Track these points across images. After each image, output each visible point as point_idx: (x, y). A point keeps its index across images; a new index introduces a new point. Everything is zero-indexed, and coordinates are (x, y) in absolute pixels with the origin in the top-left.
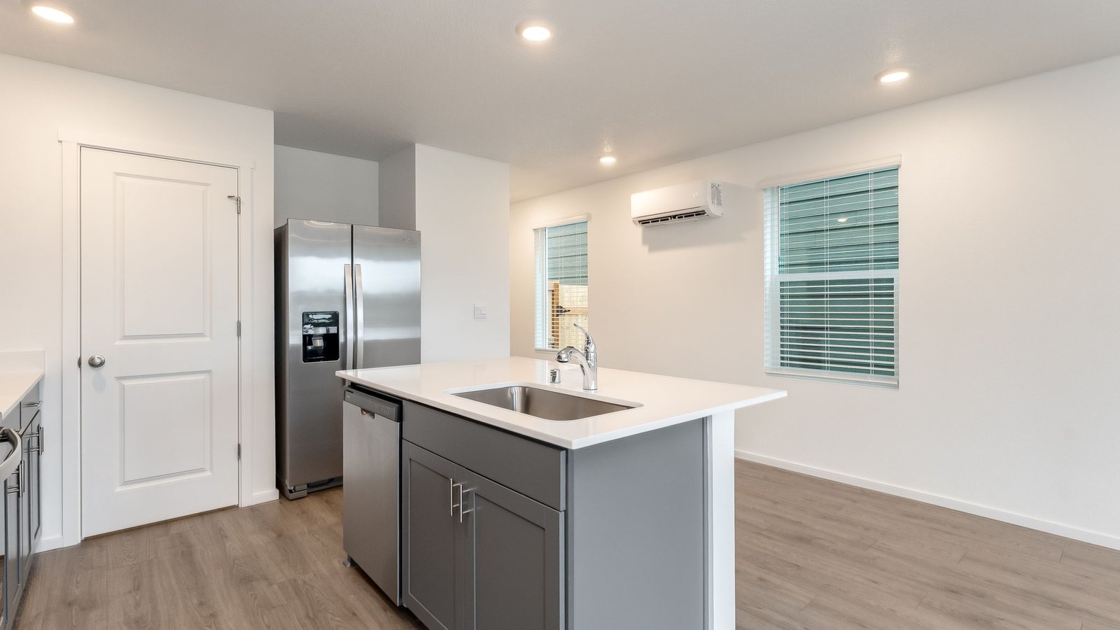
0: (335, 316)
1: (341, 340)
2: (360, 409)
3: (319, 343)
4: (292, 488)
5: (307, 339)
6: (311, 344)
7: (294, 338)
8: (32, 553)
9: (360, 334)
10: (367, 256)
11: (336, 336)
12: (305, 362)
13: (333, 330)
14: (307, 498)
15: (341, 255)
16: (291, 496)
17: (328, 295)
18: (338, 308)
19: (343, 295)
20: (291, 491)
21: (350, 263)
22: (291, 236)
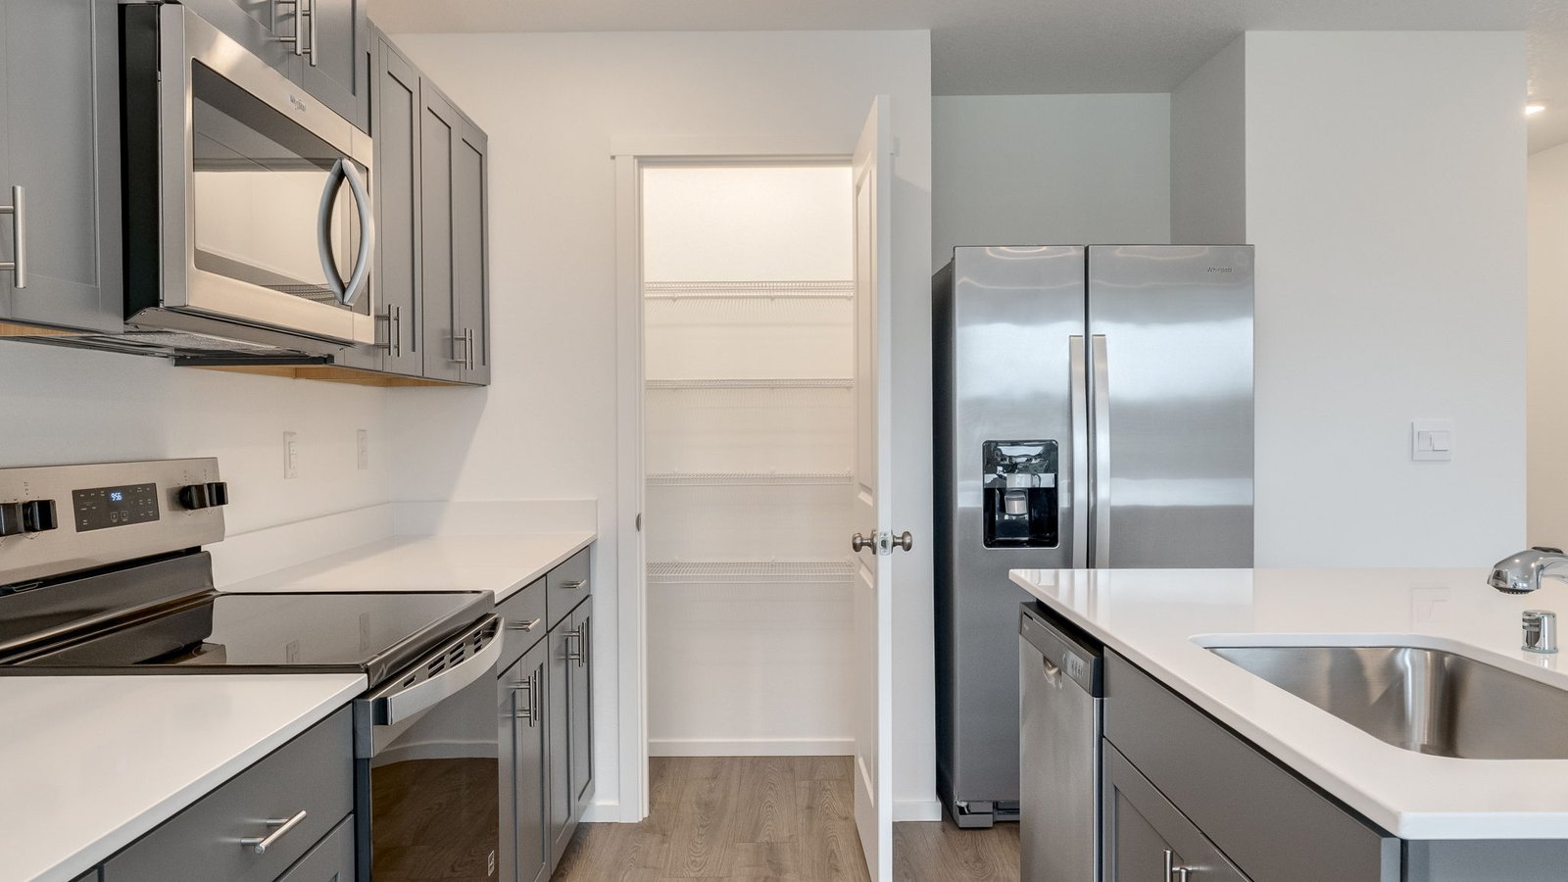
0: (1051, 449)
1: (1063, 503)
2: (1041, 656)
3: (1017, 508)
4: (964, 804)
5: (993, 498)
6: (1003, 509)
7: (968, 497)
8: (572, 820)
9: (1103, 492)
10: (1118, 315)
11: (1051, 494)
12: (987, 545)
13: (1046, 481)
14: (993, 834)
15: (1061, 314)
16: (963, 821)
17: (1037, 405)
18: (1054, 432)
19: (1067, 405)
20: (962, 811)
21: (1083, 334)
22: (961, 281)
